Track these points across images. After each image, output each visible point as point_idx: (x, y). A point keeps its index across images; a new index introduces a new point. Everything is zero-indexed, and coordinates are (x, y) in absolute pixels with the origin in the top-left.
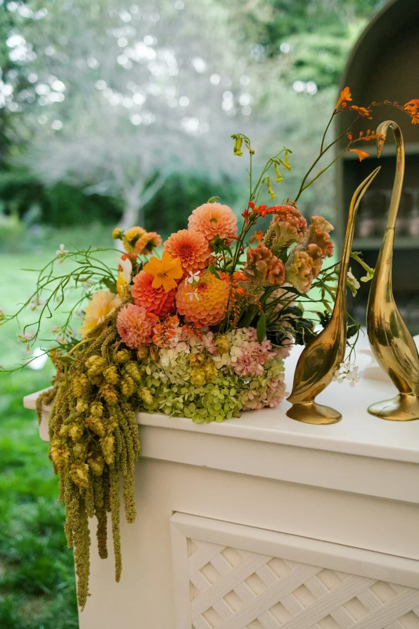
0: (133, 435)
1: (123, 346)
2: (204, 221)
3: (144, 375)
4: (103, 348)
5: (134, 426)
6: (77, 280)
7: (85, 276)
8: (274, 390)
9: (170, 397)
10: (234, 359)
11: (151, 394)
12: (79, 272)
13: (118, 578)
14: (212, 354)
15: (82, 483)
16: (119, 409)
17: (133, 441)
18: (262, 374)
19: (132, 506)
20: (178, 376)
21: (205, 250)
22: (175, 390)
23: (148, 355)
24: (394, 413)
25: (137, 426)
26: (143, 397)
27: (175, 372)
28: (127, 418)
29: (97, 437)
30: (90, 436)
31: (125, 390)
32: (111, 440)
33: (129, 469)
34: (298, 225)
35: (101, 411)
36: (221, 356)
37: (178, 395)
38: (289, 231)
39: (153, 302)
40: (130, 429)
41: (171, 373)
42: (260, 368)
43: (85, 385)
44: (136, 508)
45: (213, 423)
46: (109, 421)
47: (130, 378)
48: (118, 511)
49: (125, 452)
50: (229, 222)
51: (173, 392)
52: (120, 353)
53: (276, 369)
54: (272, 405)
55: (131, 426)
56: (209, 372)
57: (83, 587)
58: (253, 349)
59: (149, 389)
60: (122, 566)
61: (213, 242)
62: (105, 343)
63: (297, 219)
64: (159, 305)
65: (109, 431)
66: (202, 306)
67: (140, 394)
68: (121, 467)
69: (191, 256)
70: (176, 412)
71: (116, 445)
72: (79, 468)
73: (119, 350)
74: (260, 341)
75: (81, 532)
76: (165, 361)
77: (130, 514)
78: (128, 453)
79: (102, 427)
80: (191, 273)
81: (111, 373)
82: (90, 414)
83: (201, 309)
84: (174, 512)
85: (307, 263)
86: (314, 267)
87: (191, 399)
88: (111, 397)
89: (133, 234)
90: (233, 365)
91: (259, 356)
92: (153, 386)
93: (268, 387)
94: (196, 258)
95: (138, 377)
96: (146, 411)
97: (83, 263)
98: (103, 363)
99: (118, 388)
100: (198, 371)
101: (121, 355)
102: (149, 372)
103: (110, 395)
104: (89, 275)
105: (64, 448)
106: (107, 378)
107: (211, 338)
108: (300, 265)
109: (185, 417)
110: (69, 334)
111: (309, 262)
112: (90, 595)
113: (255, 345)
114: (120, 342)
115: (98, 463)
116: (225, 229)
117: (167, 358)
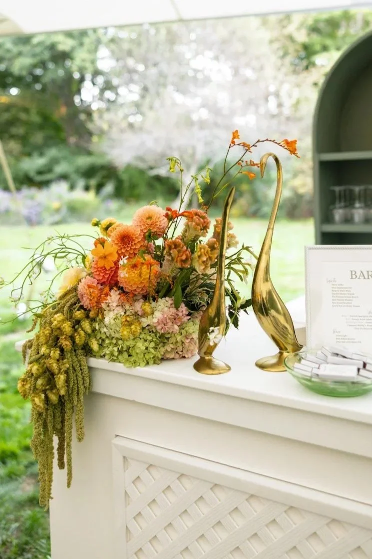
0: (83, 375)
1: (82, 307)
2: (142, 220)
3: (94, 330)
4: (66, 308)
5: (85, 367)
6: (55, 257)
7: (63, 254)
8: (187, 344)
9: (111, 347)
10: (155, 320)
11: (98, 343)
12: (57, 251)
13: (69, 485)
14: (141, 316)
15: (38, 408)
16: (74, 354)
17: (83, 379)
18: (178, 332)
19: (81, 428)
20: (115, 331)
21: (140, 240)
22: (114, 341)
23: (98, 315)
24: (272, 366)
25: (87, 368)
26: (92, 346)
27: (113, 328)
28: (79, 361)
29: (53, 374)
30: (48, 373)
31: (77, 340)
32: (62, 377)
33: (79, 400)
34: (201, 225)
35: (58, 355)
36: (147, 317)
37: (116, 345)
38: (195, 229)
39: (103, 276)
40: (81, 370)
41: (111, 329)
42: (176, 327)
43: (48, 335)
44: (84, 430)
45: (138, 368)
46: (63, 363)
47: (82, 332)
48: (71, 432)
49: (76, 387)
50: (160, 220)
51: (113, 343)
52: (78, 312)
53: (189, 329)
54: (187, 356)
55: (82, 368)
56: (133, 329)
57: (44, 490)
58: (171, 313)
59: (98, 341)
60: (73, 476)
61: (147, 234)
62: (68, 305)
63: (202, 220)
64: (108, 278)
65: (62, 370)
66: (133, 280)
67: (90, 343)
68: (73, 398)
69: (129, 244)
70: (113, 359)
71: (67, 381)
72: (37, 397)
73: (78, 310)
74: (177, 308)
75: (44, 448)
76: (107, 320)
77: (79, 435)
78: (78, 387)
79: (56, 367)
80: (122, 257)
81: (67, 327)
82: (50, 357)
83: (132, 283)
84: (117, 436)
85: (205, 252)
86: (211, 255)
87: (124, 349)
88: (67, 345)
89: (107, 223)
90: (155, 325)
91: (175, 319)
92: (100, 338)
93: (183, 343)
94: (132, 245)
95: (89, 331)
96: (95, 356)
97: (61, 245)
98: (62, 319)
99: (72, 338)
100: (125, 328)
101: (78, 314)
102: (97, 328)
103: (66, 344)
104: (66, 254)
105: (27, 381)
106: (64, 330)
107: (141, 304)
108: (199, 254)
109: (119, 362)
110: (52, 296)
111: (207, 252)
112: (52, 498)
113: (173, 310)
114: (80, 304)
115: (54, 394)
116: (156, 225)
117: (109, 318)
